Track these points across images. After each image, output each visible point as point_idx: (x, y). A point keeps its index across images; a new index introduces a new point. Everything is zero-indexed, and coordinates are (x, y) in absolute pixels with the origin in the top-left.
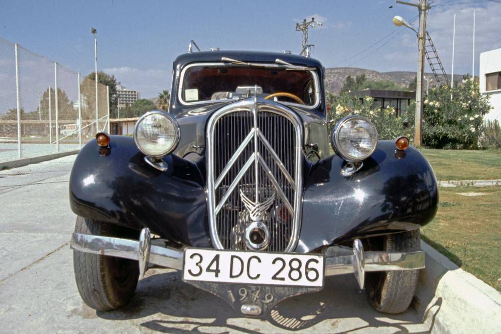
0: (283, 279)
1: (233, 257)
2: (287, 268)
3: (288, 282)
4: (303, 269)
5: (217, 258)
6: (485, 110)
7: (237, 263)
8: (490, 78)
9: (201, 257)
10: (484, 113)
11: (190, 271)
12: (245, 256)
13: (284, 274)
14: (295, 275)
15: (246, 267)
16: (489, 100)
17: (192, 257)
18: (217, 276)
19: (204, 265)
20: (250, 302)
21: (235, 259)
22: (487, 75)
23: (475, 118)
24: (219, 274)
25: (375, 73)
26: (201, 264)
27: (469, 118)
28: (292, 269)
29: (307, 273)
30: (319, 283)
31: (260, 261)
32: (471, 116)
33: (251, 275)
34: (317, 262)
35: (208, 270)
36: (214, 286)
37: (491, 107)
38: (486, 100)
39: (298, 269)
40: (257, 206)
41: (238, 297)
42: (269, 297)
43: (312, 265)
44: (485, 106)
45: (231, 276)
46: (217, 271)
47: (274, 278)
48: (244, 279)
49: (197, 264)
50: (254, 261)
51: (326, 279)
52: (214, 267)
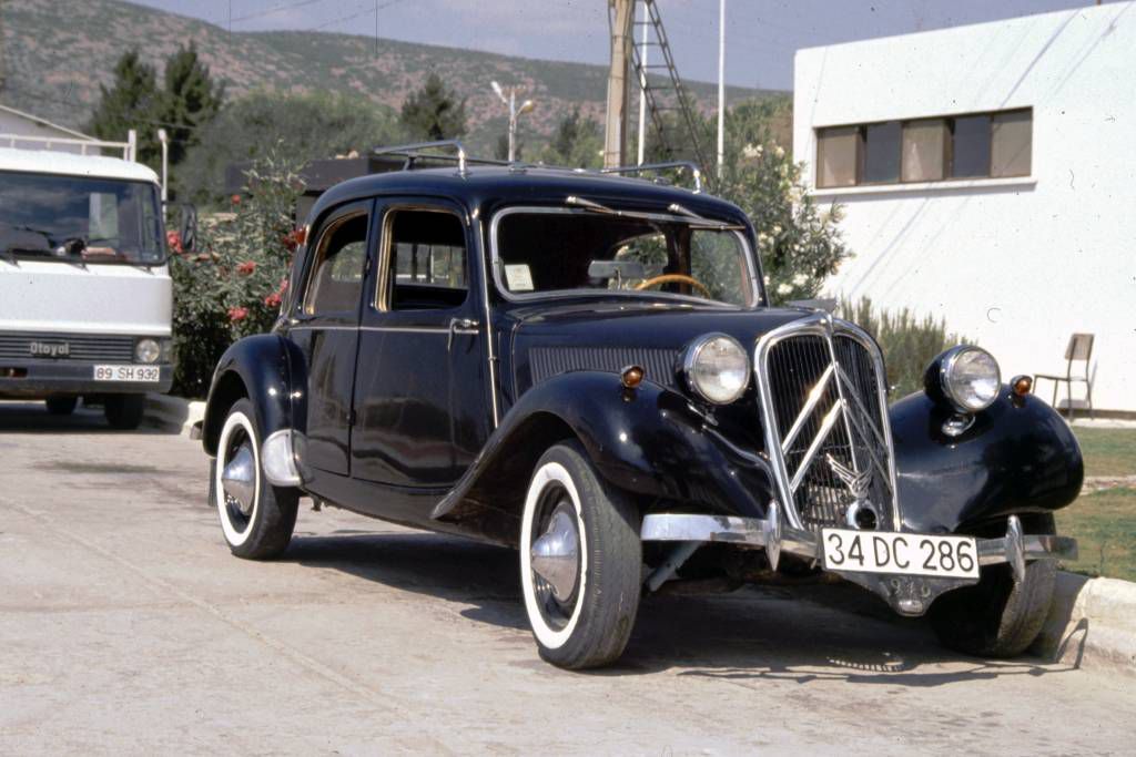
0: (934, 568)
1: (875, 539)
2: (937, 555)
3: (941, 572)
4: (954, 555)
5: (857, 541)
6: (824, 260)
7: (880, 546)
8: (830, 141)
9: (840, 539)
10: (822, 272)
11: (831, 557)
12: (889, 537)
13: (935, 561)
14: (947, 563)
15: (892, 552)
16: (840, 227)
17: (830, 538)
18: (861, 563)
19: (846, 549)
20: (907, 597)
21: (878, 542)
22: (821, 132)
23: (795, 286)
24: (864, 562)
25: (204, 32)
26: (841, 549)
27: (778, 286)
28: (943, 556)
29: (959, 561)
30: (975, 574)
31: (906, 544)
32: (781, 281)
33: (900, 562)
34: (969, 545)
35: (851, 556)
36: (861, 577)
37: (845, 253)
38: (831, 223)
39: (949, 555)
40: (858, 477)
41: (893, 591)
42: (926, 590)
43: (964, 550)
44: (827, 246)
45: (878, 564)
46: (861, 558)
47: (925, 566)
48: (891, 568)
49: (837, 548)
50: (899, 543)
51: (983, 569)
52: (856, 552)
